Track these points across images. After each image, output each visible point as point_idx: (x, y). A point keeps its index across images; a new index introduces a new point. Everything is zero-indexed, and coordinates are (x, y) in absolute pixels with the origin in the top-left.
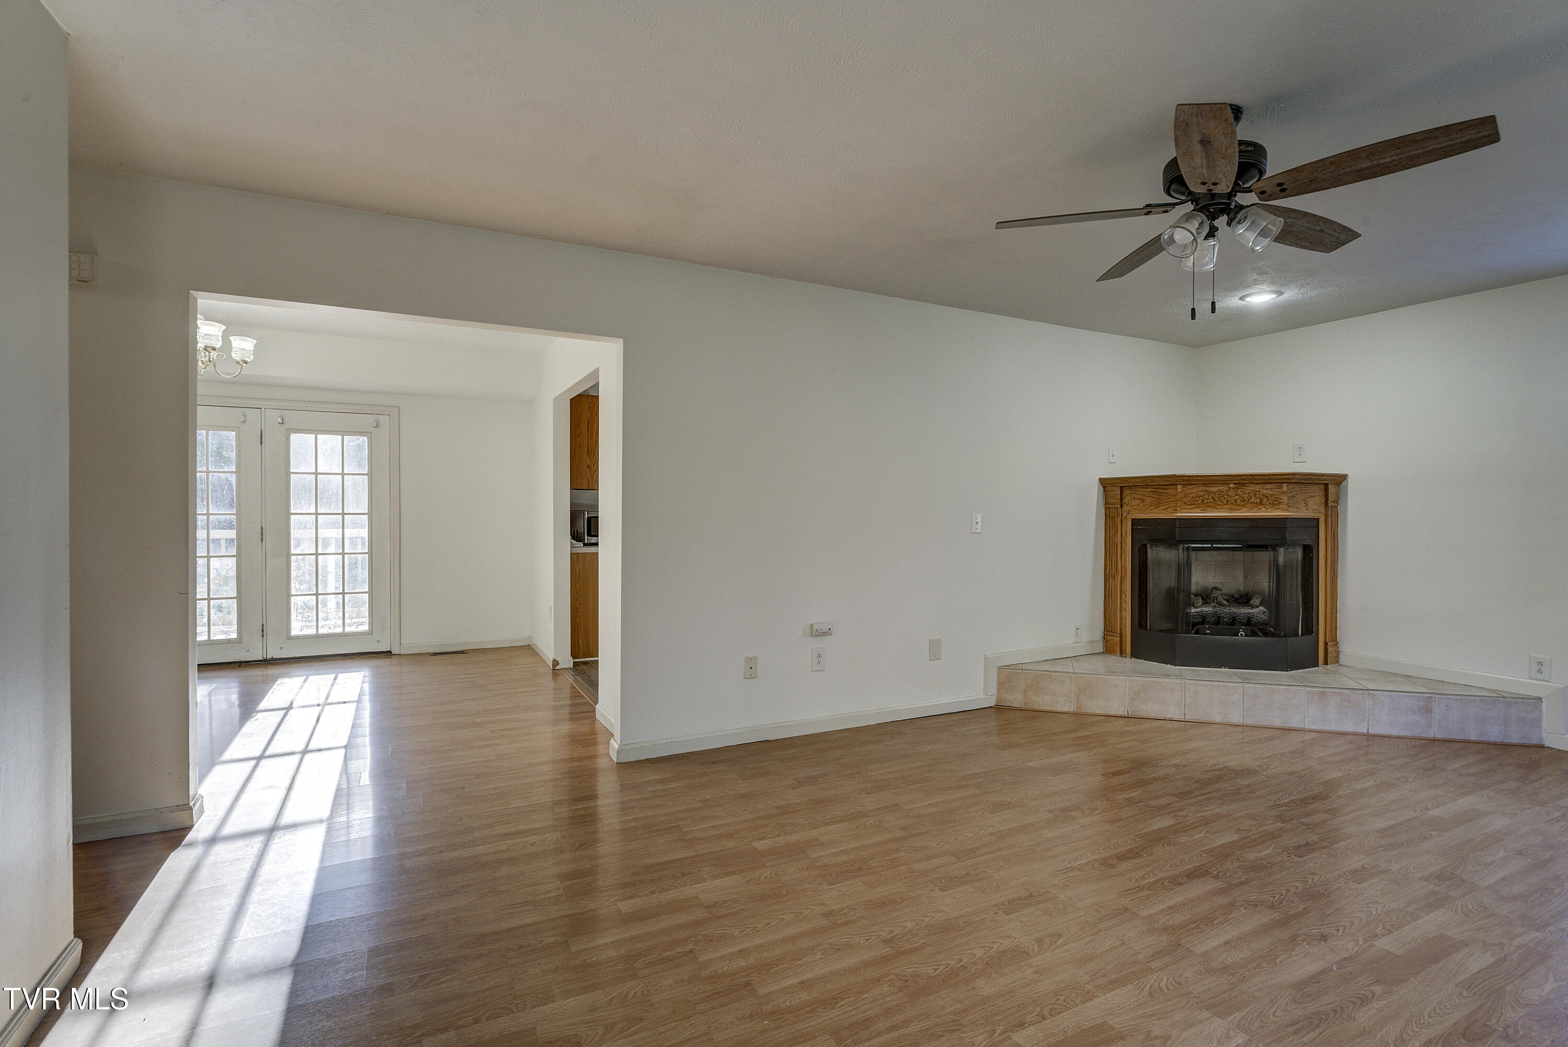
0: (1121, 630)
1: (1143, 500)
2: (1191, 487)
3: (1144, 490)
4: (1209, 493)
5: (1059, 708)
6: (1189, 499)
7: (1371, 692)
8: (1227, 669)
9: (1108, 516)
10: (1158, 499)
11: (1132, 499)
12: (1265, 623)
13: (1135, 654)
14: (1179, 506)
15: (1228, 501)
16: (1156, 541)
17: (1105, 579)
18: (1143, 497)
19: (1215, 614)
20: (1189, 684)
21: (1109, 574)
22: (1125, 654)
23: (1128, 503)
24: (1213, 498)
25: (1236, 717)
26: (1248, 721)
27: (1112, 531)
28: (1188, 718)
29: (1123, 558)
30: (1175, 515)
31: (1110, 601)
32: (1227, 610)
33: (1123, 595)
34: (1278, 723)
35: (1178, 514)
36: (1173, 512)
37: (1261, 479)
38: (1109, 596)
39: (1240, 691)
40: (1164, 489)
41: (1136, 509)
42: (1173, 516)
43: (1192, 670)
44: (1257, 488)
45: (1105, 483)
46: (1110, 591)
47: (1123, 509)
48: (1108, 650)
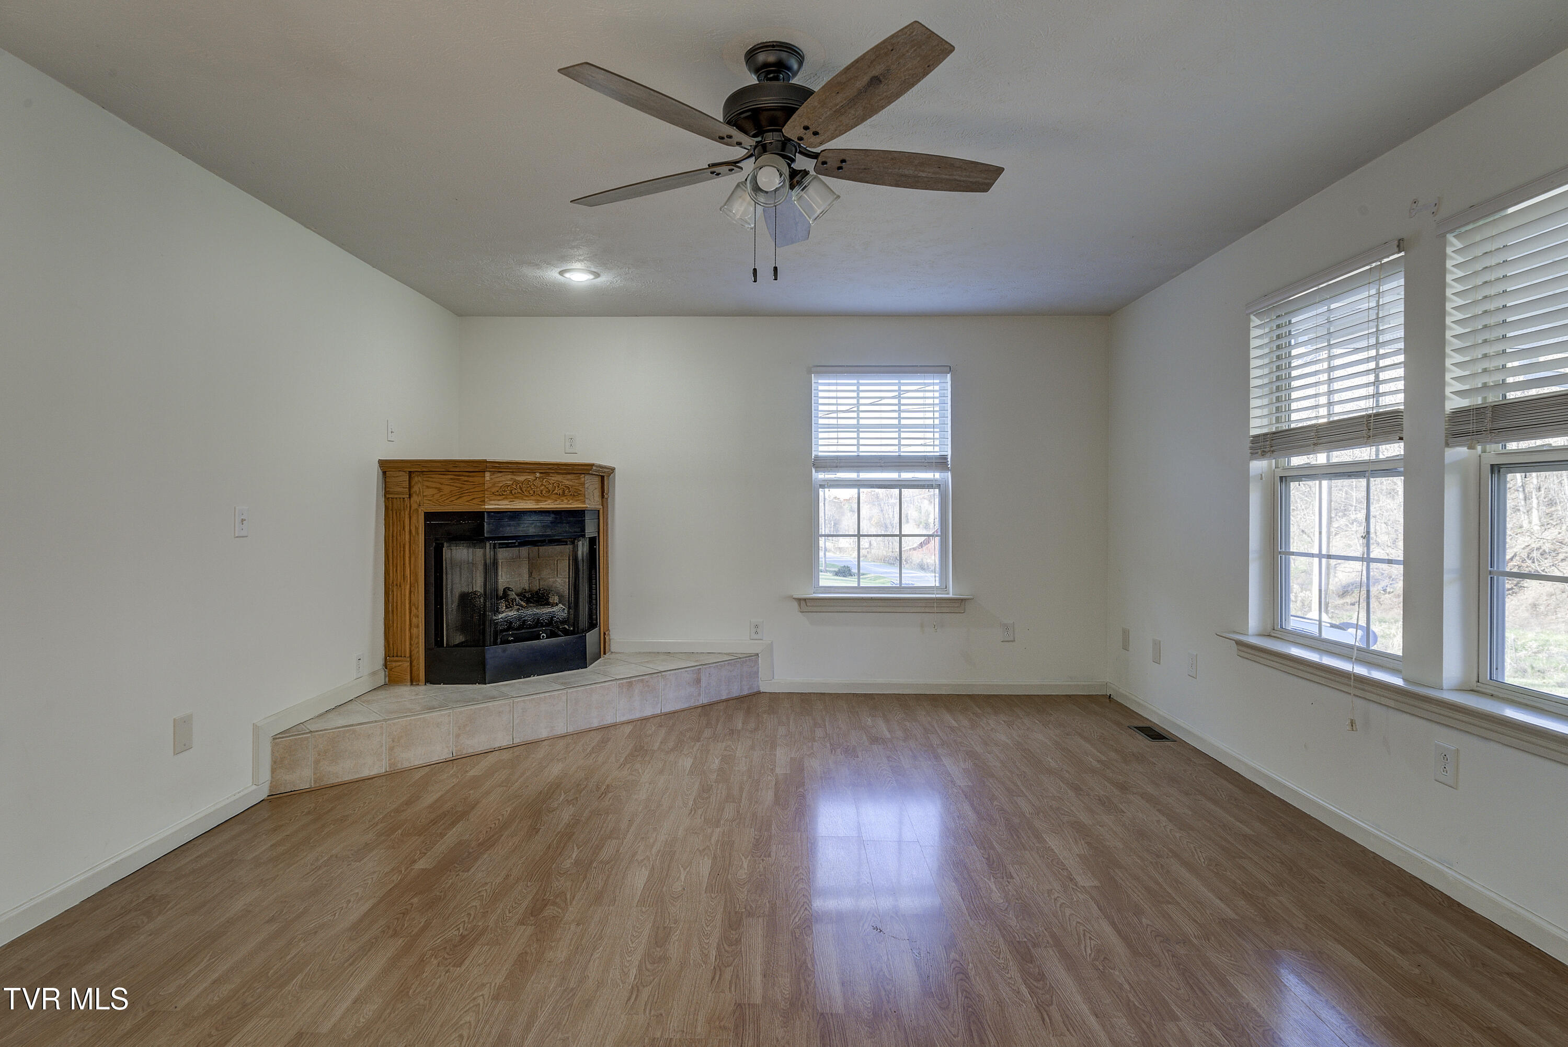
0: (411, 652)
1: (439, 490)
2: (500, 475)
3: (442, 476)
4: (517, 482)
5: (366, 773)
6: (497, 489)
7: (663, 674)
8: (536, 677)
9: (390, 508)
10: (461, 488)
11: (424, 487)
12: (564, 622)
13: (431, 679)
14: (487, 498)
15: (534, 492)
16: (456, 539)
17: (385, 588)
18: (439, 486)
19: (519, 618)
20: (518, 702)
21: (393, 583)
22: (419, 681)
23: (420, 491)
24: (521, 489)
25: (561, 728)
26: (571, 729)
27: (397, 527)
28: (517, 741)
29: (412, 562)
30: (483, 507)
31: (395, 618)
32: (530, 612)
33: (413, 608)
34: (595, 724)
35: (486, 507)
36: (480, 503)
37: (565, 469)
38: (393, 611)
39: (564, 698)
40: (468, 476)
41: (429, 500)
42: (480, 509)
43: (507, 685)
44: (559, 478)
45: (387, 468)
46: (395, 604)
47: (412, 499)
48: (392, 680)
